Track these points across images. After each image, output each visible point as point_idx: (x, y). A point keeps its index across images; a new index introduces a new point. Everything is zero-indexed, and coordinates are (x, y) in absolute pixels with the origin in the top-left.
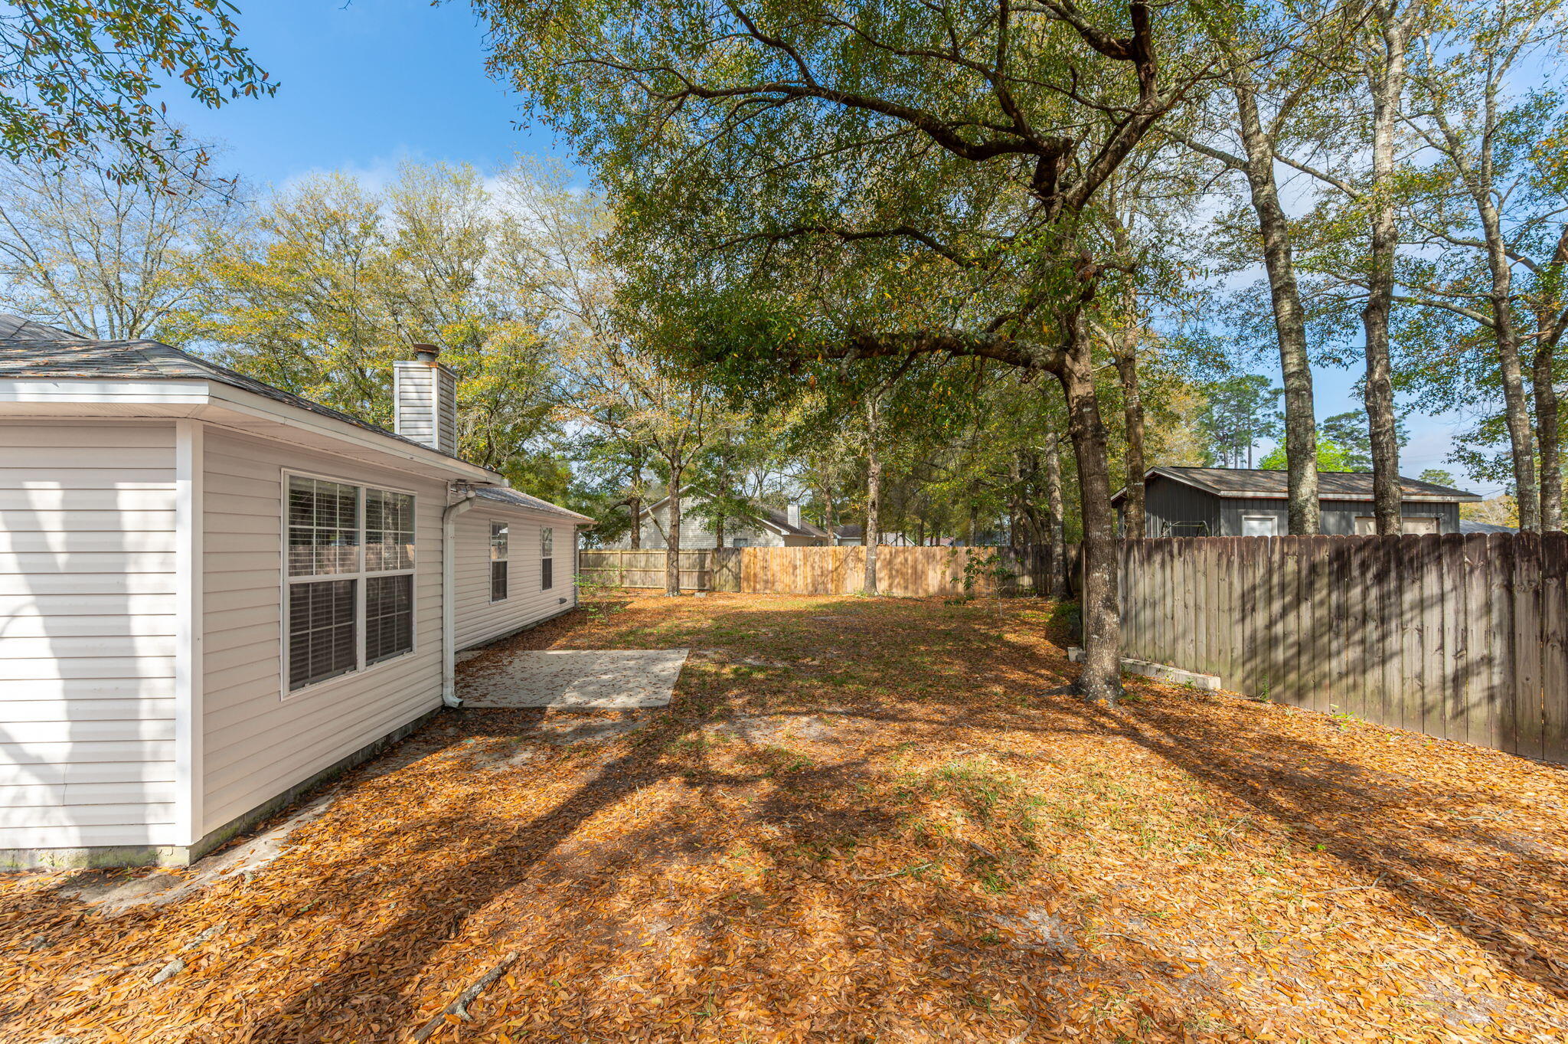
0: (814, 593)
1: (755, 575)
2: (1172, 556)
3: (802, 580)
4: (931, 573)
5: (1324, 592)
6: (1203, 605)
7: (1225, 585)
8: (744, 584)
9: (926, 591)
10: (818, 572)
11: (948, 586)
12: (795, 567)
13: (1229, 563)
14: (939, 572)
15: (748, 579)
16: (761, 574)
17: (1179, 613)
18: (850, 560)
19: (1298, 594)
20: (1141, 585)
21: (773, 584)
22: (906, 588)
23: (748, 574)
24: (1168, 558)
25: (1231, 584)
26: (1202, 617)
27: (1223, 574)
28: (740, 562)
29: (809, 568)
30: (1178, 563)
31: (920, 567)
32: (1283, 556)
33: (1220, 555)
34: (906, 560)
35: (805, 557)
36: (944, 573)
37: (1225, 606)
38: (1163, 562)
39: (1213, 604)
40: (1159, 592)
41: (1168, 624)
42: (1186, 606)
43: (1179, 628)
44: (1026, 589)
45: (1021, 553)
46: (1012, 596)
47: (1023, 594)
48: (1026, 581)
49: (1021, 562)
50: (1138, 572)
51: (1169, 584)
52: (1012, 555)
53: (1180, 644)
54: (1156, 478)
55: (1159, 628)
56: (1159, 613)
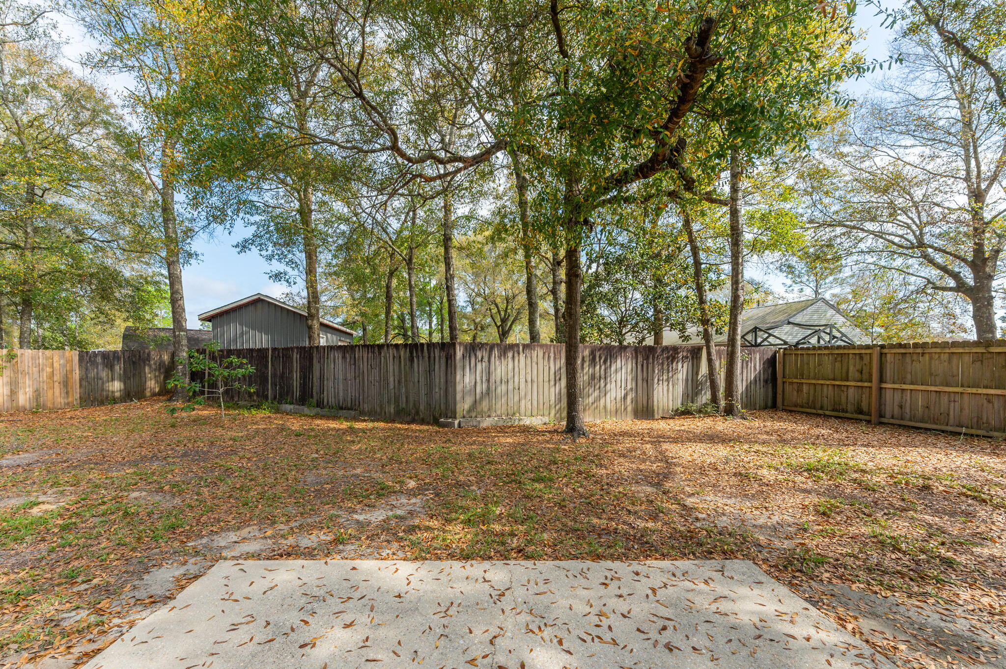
2: (519, 354)
6: (535, 380)
7: (546, 368)
17: (522, 385)
20: (499, 370)
24: (516, 355)
25: (549, 368)
26: (535, 387)
27: (546, 363)
30: (522, 358)
33: (544, 353)
37: (546, 379)
38: (513, 356)
39: (541, 380)
40: (510, 374)
41: (516, 391)
42: (526, 381)
43: (522, 394)
44: (117, 394)
45: (109, 359)
46: (102, 403)
47: (115, 401)
48: (116, 386)
49: (111, 367)
50: (497, 363)
51: (516, 369)
52: (99, 360)
53: (523, 403)
54: (258, 302)
55: (510, 395)
56: (511, 387)
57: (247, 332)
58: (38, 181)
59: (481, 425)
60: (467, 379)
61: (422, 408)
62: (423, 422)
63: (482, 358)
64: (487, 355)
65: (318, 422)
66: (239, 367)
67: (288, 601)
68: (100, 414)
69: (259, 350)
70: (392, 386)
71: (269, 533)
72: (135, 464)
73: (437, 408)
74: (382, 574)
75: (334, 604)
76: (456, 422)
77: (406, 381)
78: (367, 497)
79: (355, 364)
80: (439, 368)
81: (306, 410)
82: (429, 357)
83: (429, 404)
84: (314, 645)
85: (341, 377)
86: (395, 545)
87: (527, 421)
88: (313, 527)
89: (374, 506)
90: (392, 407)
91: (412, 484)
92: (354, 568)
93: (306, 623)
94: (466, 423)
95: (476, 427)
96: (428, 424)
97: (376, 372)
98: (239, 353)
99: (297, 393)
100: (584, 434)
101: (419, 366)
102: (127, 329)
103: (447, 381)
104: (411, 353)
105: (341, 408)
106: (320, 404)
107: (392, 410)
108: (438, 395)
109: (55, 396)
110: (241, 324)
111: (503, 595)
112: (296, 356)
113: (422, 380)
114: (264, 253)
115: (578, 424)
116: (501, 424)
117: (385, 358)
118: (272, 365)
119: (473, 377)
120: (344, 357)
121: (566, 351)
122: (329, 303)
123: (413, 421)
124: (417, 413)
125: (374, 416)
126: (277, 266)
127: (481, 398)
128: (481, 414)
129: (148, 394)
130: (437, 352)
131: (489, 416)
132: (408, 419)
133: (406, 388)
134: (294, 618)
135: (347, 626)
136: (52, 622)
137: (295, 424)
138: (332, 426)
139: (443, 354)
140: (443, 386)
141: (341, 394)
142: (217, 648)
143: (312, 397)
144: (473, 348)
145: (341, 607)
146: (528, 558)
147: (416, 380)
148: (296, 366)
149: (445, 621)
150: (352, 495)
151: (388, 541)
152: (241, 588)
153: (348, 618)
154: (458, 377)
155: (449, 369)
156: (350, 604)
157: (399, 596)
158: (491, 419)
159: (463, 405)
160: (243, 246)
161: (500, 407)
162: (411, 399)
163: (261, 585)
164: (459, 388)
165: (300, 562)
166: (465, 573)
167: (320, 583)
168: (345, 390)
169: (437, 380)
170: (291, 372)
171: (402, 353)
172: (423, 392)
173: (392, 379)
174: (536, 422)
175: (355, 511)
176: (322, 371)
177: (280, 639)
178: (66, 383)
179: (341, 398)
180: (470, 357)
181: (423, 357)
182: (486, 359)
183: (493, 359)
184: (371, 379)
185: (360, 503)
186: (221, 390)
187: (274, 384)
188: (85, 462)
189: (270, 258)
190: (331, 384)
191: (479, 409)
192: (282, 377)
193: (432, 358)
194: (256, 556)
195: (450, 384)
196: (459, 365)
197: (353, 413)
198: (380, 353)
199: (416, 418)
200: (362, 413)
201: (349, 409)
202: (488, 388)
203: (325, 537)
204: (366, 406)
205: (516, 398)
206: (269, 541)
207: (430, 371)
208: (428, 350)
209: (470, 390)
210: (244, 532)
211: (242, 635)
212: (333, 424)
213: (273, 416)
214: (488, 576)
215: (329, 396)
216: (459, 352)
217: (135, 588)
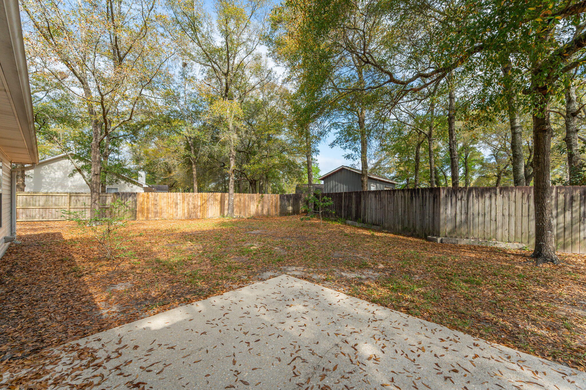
0: (190, 218)
1: (148, 209)
2: (496, 194)
3: (181, 211)
4: (252, 206)
5: (578, 207)
6: (513, 214)
7: (526, 206)
8: (139, 215)
9: (249, 214)
10: (191, 206)
11: (260, 212)
12: (177, 204)
13: (528, 197)
14: (256, 205)
15: (142, 211)
16: (152, 208)
17: (499, 218)
18: (210, 200)
19: (564, 209)
20: (476, 206)
21: (161, 214)
22: (240, 213)
23: (143, 209)
24: (493, 195)
25: (529, 206)
26: (513, 220)
27: (525, 201)
28: (136, 201)
29: (186, 204)
30: (499, 197)
31: (247, 203)
32: (557, 193)
33: (523, 194)
34: (240, 200)
35: (184, 199)
36: (258, 206)
37: (525, 213)
38: (490, 196)
39: (519, 214)
40: (487, 210)
41: (493, 222)
42: (503, 215)
43: (499, 224)
44: (291, 212)
45: (289, 197)
46: (286, 215)
47: (290, 214)
48: (290, 208)
49: (289, 201)
50: (475, 201)
51: (493, 206)
52: (285, 198)
53: (499, 231)
54: (342, 170)
55: (487, 224)
56: (487, 218)
57: (338, 185)
58: (270, 132)
59: (459, 243)
60: (449, 212)
61: (417, 228)
62: (418, 237)
63: (462, 197)
64: (466, 195)
65: (359, 230)
66: (327, 202)
67: (294, 292)
68: (284, 219)
69: (339, 193)
70: (400, 214)
71: (305, 270)
72: (282, 238)
73: (427, 230)
74: (331, 295)
75: (306, 299)
76: (439, 240)
77: (408, 211)
78: (353, 267)
79: (381, 201)
80: (429, 204)
81: (357, 224)
82: (423, 197)
83: (422, 226)
84: (291, 306)
85: (374, 208)
86: (347, 288)
87: (502, 245)
88: (321, 272)
89: (353, 271)
90: (400, 226)
91: (381, 266)
92: (323, 290)
93: (293, 300)
94: (446, 240)
95: (454, 244)
96: (421, 238)
97: (391, 205)
98: (328, 195)
99: (354, 215)
100: (552, 261)
101: (417, 202)
102: (298, 185)
103: (434, 213)
104: (412, 194)
105: (374, 225)
106: (364, 222)
107: (400, 228)
108: (428, 220)
109: (273, 212)
110: (335, 181)
111: (376, 321)
112: (354, 196)
113: (418, 211)
114: (342, 146)
115: (545, 252)
116: (476, 244)
117: (397, 197)
118: (344, 201)
119: (454, 210)
120: (375, 197)
121: (534, 192)
122: (386, 166)
123: (412, 236)
124: (415, 231)
125: (390, 230)
126: (349, 151)
127: (460, 225)
128: (461, 236)
129: (300, 212)
130: (427, 193)
131: (467, 238)
132: (409, 234)
133: (408, 215)
134: (291, 297)
135: (305, 306)
136: (240, 277)
137: (348, 230)
138: (364, 233)
139: (432, 195)
140: (431, 216)
141: (374, 217)
142: (267, 297)
143: (360, 218)
144: (455, 190)
145: (308, 300)
146: (409, 313)
147: (414, 211)
148: (354, 201)
149: (340, 319)
150: (347, 264)
151: (345, 285)
152: (284, 284)
153: (306, 304)
154: (442, 210)
155: (435, 204)
156: (311, 300)
157: (331, 304)
158: (468, 240)
159: (446, 228)
160: (332, 145)
161: (478, 232)
162: (411, 222)
163: (290, 285)
164: (442, 217)
165: (307, 282)
166: (367, 307)
167: (307, 290)
168: (376, 215)
169: (427, 211)
170: (352, 204)
171: (406, 195)
172: (418, 218)
173: (400, 210)
174: (513, 247)
175: (343, 271)
176: (365, 204)
177: (283, 301)
178: (276, 207)
179: (374, 219)
180: (451, 196)
181: (419, 197)
182: (465, 198)
183: (471, 198)
184: (389, 209)
185: (348, 268)
186: (320, 212)
187: (345, 210)
188: (271, 236)
189: (345, 148)
190: (369, 211)
191: (458, 232)
192: (348, 206)
193: (424, 198)
194: (296, 276)
195: (436, 213)
196: (442, 202)
197: (379, 227)
198: (394, 195)
199: (414, 234)
200: (384, 228)
201: (377, 225)
202: (467, 218)
203: (323, 277)
204: (386, 224)
205: (493, 227)
206: (304, 273)
207: (423, 205)
208: (422, 192)
209: (452, 219)
210: (298, 268)
211: (274, 296)
212: (366, 232)
213: (341, 225)
214: (376, 312)
215: (368, 218)
216: (443, 194)
217: (260, 275)
